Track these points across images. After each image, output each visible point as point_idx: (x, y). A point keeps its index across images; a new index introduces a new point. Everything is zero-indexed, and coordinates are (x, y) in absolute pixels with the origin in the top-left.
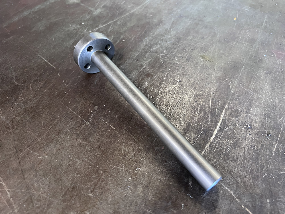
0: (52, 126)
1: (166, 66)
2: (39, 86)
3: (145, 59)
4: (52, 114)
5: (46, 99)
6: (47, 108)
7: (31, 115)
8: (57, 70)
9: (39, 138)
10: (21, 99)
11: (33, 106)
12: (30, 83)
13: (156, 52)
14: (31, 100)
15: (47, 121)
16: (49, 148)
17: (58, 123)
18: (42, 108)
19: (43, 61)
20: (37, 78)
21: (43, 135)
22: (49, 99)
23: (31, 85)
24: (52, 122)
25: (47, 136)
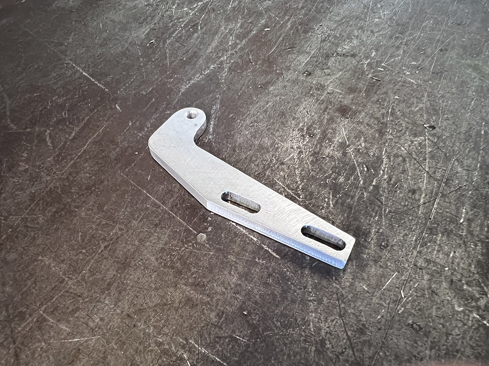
0: (106, 244)
1: (385, 90)
2: (70, 135)
3: (329, 71)
4: (105, 208)
5: (88, 168)
6: (91, 193)
7: (49, 211)
8: (112, 97)
9: (71, 279)
10: (23, 166)
11: (55, 187)
12: (48, 126)
13: (353, 56)
14: (49, 171)
15: (91, 228)
16: (98, 310)
17: (122, 235)
18: (78, 193)
19: (78, 75)
20: (65, 114)
21: (82, 270)
22: (96, 168)
23: (48, 131)
24: (104, 231)
25: (94, 274)
